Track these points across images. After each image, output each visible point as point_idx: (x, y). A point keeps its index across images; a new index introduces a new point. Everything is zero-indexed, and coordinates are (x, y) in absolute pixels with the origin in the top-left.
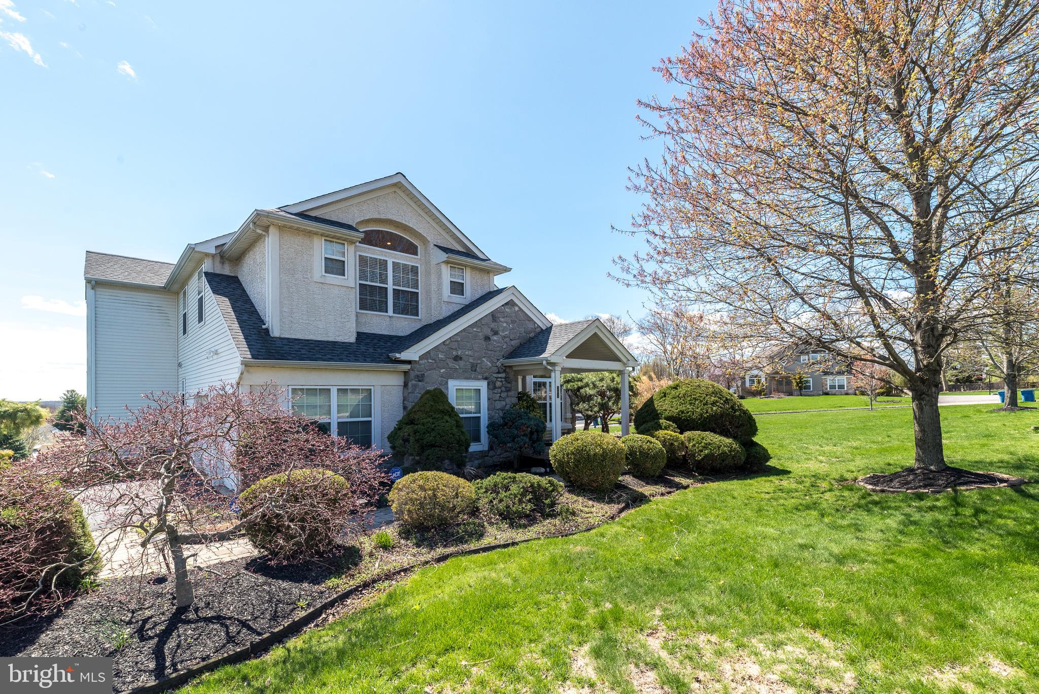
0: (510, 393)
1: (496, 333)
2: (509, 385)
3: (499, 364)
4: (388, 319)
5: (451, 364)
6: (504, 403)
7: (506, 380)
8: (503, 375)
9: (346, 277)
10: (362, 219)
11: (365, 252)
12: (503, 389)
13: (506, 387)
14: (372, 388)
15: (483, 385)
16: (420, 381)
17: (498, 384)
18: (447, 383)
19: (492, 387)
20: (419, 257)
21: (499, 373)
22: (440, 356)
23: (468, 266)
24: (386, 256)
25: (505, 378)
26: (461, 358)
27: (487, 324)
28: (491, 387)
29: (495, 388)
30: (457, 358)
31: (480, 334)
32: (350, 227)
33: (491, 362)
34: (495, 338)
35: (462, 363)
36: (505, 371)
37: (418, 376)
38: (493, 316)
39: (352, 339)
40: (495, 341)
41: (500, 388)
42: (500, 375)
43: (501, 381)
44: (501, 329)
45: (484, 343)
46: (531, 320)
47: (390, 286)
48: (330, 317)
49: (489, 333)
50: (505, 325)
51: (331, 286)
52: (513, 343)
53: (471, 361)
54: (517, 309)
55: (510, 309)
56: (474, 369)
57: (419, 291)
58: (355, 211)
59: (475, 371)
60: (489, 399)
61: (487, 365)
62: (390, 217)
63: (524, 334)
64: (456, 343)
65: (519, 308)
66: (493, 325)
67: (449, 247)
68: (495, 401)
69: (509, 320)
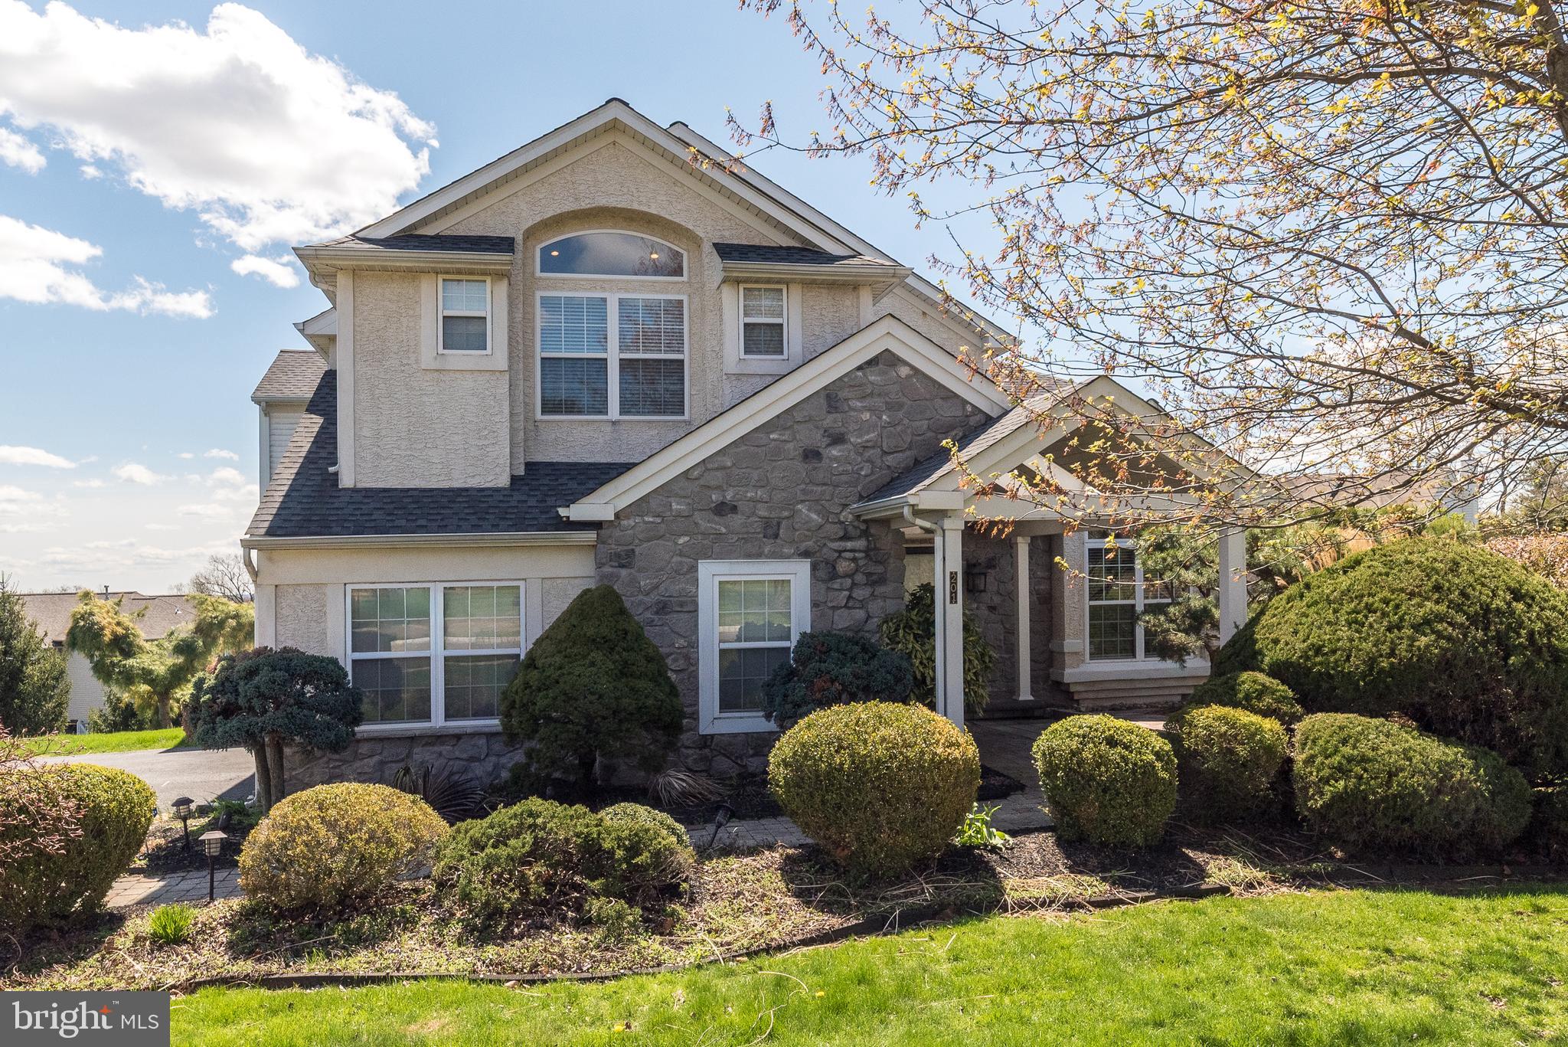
0: (880, 590)
1: (838, 439)
2: (880, 569)
3: (847, 516)
4: (609, 428)
5: (705, 522)
6: (860, 614)
7: (867, 556)
8: (861, 544)
9: (489, 351)
10: (538, 219)
11: (555, 288)
12: (860, 578)
13: (869, 575)
14: (521, 584)
15: (798, 574)
16: (622, 566)
17: (843, 566)
18: (694, 569)
19: (824, 573)
20: (685, 278)
21: (845, 538)
22: (674, 506)
23: (793, 281)
24: (603, 289)
25: (867, 551)
26: (734, 509)
27: (809, 420)
28: (822, 574)
29: (834, 576)
30: (723, 509)
31: (790, 446)
32: (505, 244)
33: (824, 513)
34: (835, 452)
35: (736, 520)
36: (865, 534)
37: (618, 555)
38: (831, 397)
39: (504, 481)
40: (836, 459)
41: (846, 576)
42: (849, 545)
43: (854, 560)
44: (852, 427)
45: (800, 466)
46: (951, 396)
47: (613, 356)
48: (456, 438)
49: (817, 439)
50: (866, 416)
51: (458, 375)
52: (890, 460)
53: (763, 513)
54: (904, 371)
55: (883, 373)
56: (770, 532)
57: (685, 356)
58: (523, 206)
59: (776, 536)
60: (815, 604)
61: (811, 520)
62: (603, 201)
63: (930, 434)
64: (719, 474)
65: (912, 368)
66: (829, 421)
67: (756, 242)
68: (834, 608)
69: (878, 402)
